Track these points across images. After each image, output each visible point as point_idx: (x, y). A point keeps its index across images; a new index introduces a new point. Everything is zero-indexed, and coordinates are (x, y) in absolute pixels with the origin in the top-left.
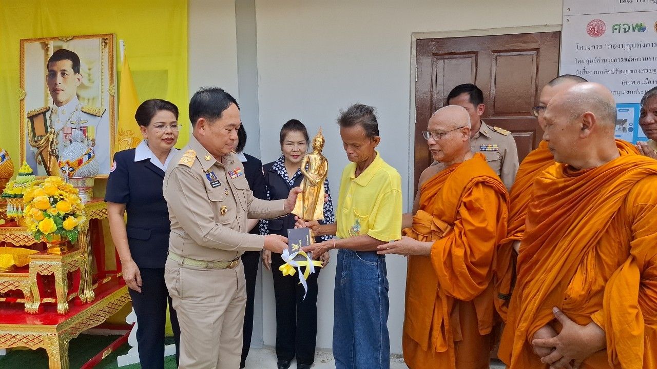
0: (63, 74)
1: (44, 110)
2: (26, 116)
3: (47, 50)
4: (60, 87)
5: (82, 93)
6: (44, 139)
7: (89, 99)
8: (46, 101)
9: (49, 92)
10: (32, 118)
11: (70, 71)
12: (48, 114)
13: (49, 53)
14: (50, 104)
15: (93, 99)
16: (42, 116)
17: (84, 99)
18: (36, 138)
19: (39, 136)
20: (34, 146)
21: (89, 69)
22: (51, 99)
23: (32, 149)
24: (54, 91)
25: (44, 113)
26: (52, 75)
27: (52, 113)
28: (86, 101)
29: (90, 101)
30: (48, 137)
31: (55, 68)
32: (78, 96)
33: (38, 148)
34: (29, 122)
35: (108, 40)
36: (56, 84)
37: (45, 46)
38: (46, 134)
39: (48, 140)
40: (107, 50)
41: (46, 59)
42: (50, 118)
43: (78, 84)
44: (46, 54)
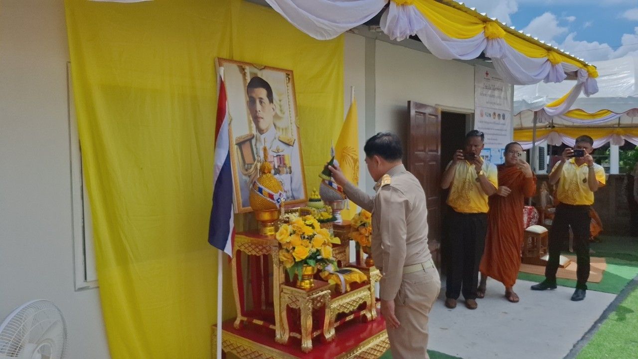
0: (261, 102)
1: (249, 137)
2: (234, 142)
3: (244, 75)
4: (260, 114)
5: (278, 123)
6: (253, 166)
7: (283, 129)
8: (250, 128)
9: (251, 119)
10: (240, 144)
11: (266, 100)
12: (254, 141)
13: (247, 78)
14: (254, 132)
15: (286, 129)
16: (248, 143)
17: (279, 128)
18: (246, 166)
19: (248, 164)
20: (245, 175)
21: (280, 101)
22: (253, 125)
23: (245, 178)
24: (256, 119)
25: (250, 140)
26: (252, 102)
27: (256, 140)
28: (281, 131)
29: (284, 131)
30: (256, 165)
31: (254, 95)
32: (275, 125)
33: (249, 176)
34: (238, 149)
35: (289, 74)
36: (256, 111)
37: (242, 70)
38: (254, 161)
39: (257, 169)
40: (290, 85)
41: (245, 84)
42: (256, 145)
43: (273, 113)
44: (245, 79)
